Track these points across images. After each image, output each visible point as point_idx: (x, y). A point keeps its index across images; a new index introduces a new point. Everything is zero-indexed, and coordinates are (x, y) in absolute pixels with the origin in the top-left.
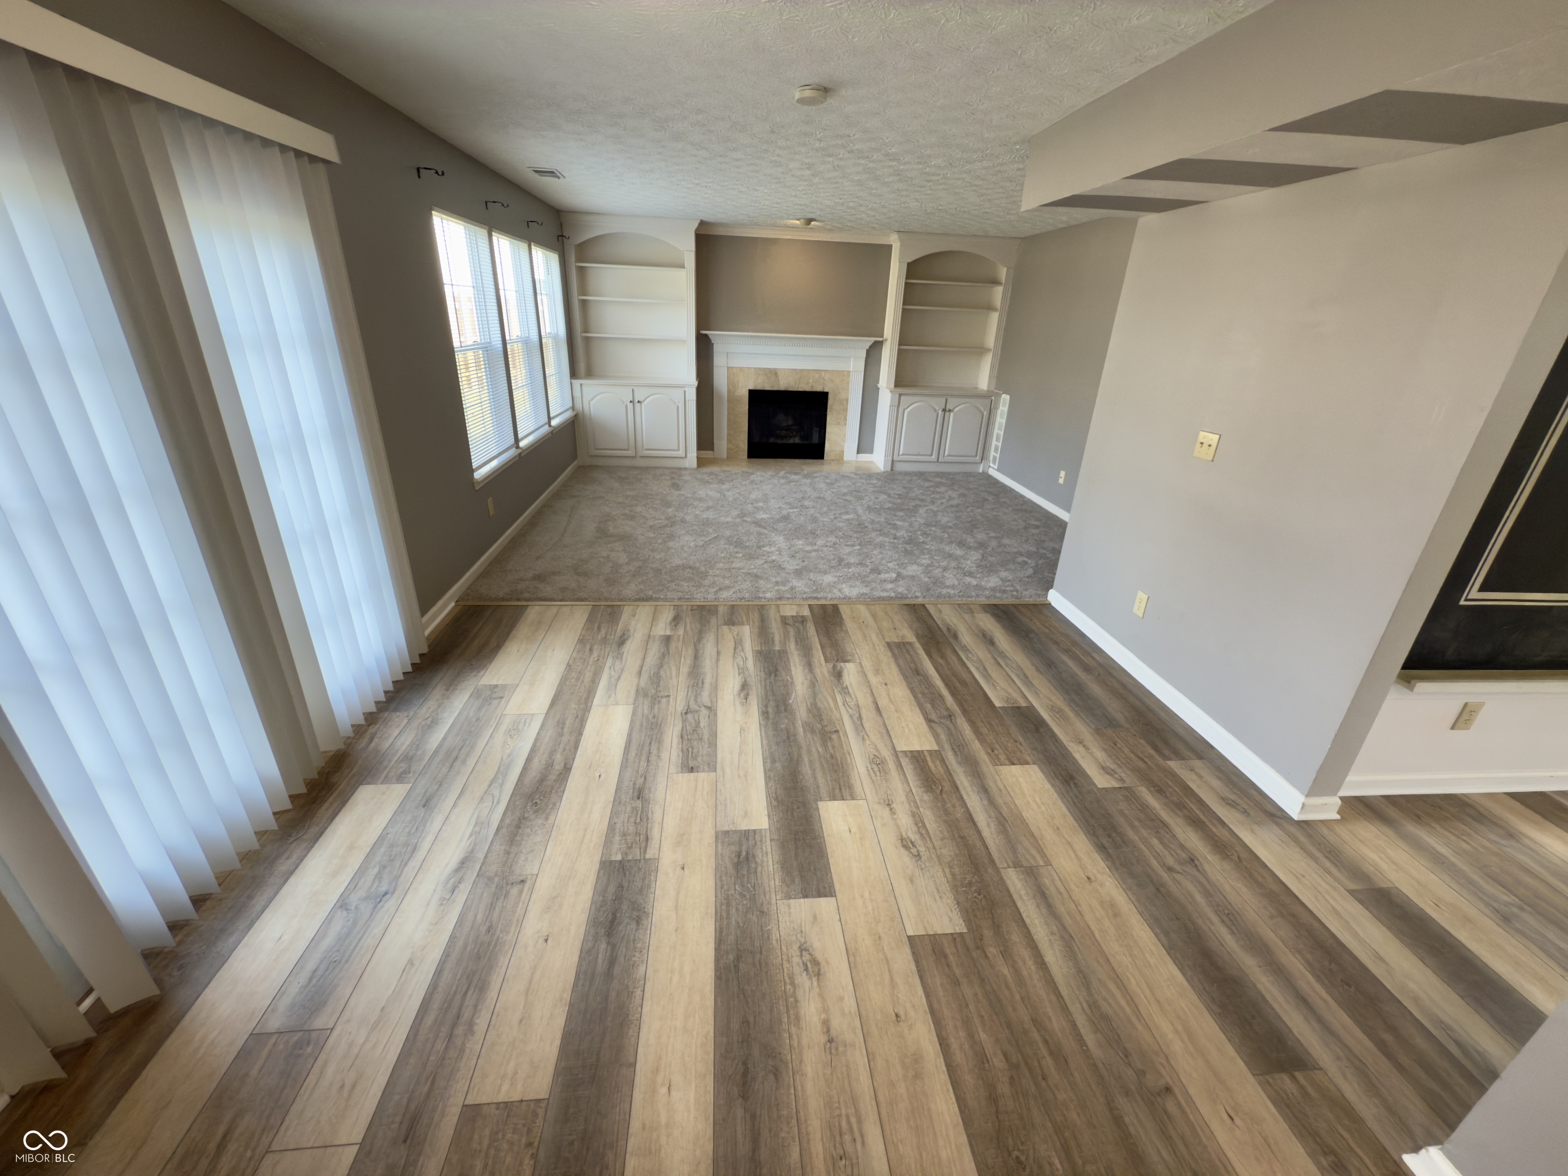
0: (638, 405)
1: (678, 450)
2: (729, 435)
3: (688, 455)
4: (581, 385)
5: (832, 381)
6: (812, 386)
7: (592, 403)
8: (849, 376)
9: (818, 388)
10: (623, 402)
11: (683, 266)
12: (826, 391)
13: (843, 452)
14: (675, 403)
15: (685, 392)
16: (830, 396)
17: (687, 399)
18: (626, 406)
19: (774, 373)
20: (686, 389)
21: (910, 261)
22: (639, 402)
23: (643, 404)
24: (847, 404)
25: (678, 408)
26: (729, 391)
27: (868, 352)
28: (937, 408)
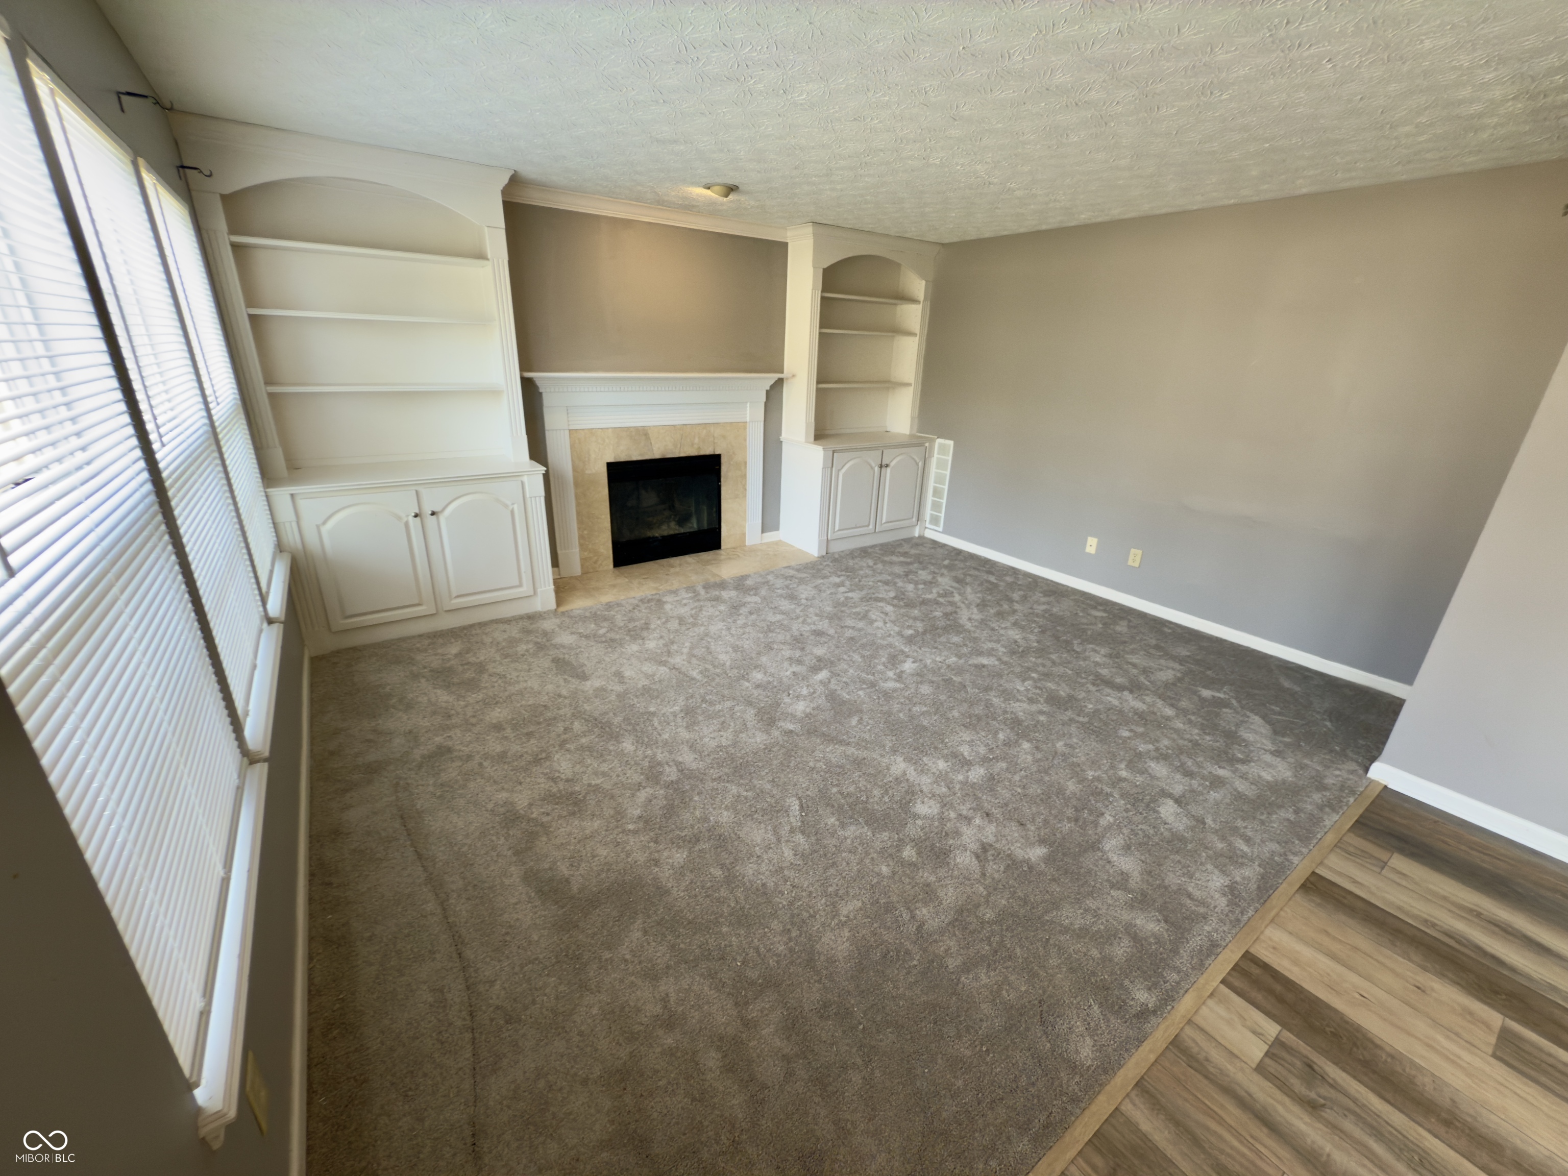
0: (431, 521)
1: (520, 585)
2: (581, 537)
3: (539, 590)
4: (292, 495)
5: (724, 437)
6: (699, 448)
7: (325, 529)
8: (745, 428)
9: (707, 450)
10: (399, 518)
11: (481, 256)
12: (717, 453)
13: (744, 534)
14: (506, 506)
15: (523, 483)
16: (723, 460)
17: (528, 495)
18: (407, 525)
19: (643, 433)
20: (525, 479)
21: (825, 266)
22: (433, 514)
23: (442, 518)
24: (746, 467)
25: (512, 512)
26: (575, 469)
27: (767, 392)
28: (873, 465)
